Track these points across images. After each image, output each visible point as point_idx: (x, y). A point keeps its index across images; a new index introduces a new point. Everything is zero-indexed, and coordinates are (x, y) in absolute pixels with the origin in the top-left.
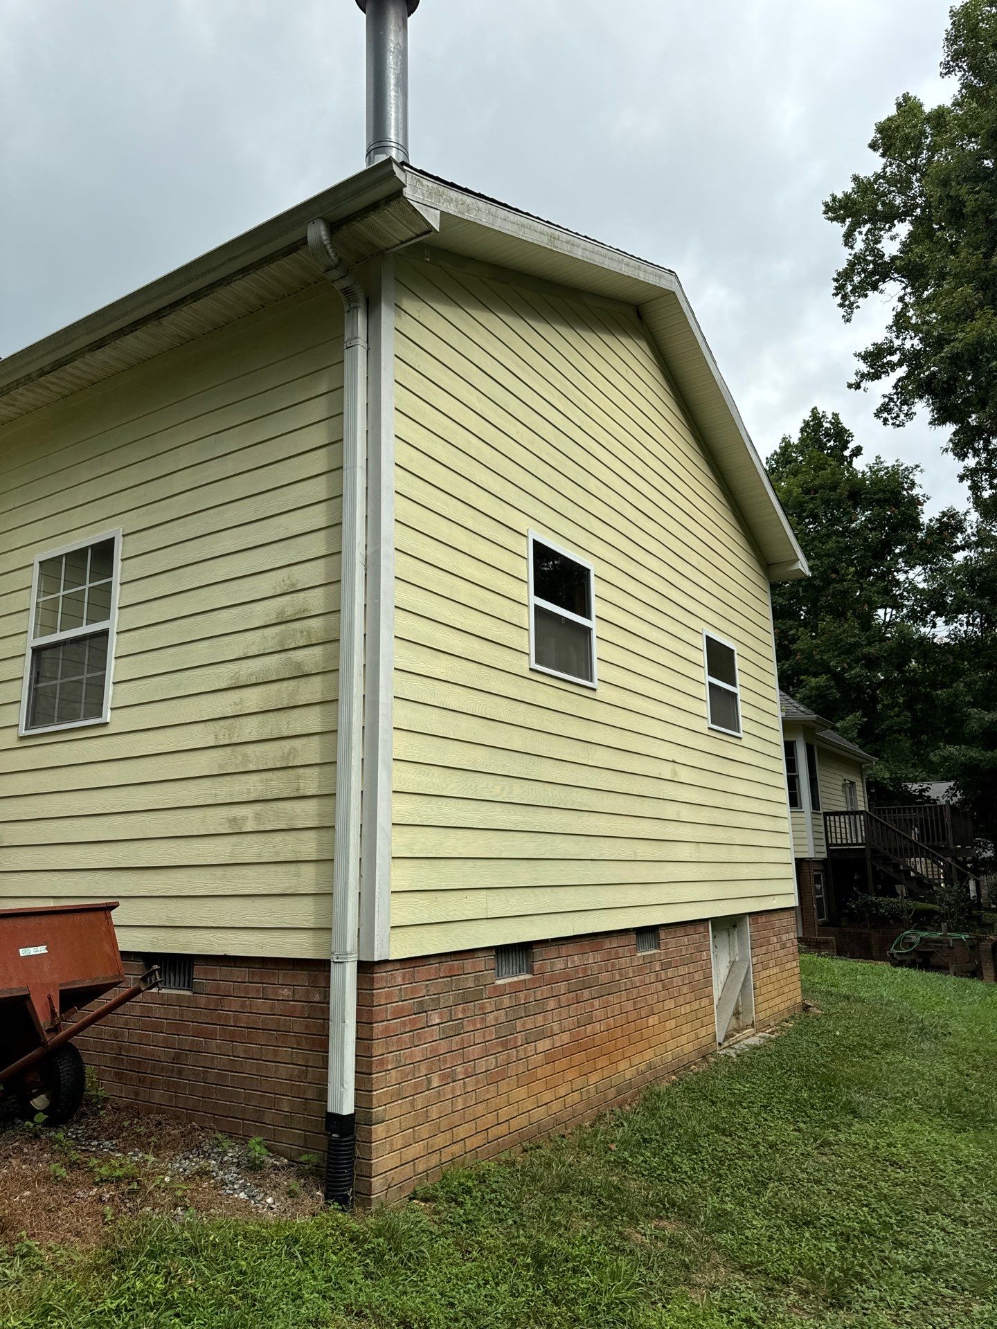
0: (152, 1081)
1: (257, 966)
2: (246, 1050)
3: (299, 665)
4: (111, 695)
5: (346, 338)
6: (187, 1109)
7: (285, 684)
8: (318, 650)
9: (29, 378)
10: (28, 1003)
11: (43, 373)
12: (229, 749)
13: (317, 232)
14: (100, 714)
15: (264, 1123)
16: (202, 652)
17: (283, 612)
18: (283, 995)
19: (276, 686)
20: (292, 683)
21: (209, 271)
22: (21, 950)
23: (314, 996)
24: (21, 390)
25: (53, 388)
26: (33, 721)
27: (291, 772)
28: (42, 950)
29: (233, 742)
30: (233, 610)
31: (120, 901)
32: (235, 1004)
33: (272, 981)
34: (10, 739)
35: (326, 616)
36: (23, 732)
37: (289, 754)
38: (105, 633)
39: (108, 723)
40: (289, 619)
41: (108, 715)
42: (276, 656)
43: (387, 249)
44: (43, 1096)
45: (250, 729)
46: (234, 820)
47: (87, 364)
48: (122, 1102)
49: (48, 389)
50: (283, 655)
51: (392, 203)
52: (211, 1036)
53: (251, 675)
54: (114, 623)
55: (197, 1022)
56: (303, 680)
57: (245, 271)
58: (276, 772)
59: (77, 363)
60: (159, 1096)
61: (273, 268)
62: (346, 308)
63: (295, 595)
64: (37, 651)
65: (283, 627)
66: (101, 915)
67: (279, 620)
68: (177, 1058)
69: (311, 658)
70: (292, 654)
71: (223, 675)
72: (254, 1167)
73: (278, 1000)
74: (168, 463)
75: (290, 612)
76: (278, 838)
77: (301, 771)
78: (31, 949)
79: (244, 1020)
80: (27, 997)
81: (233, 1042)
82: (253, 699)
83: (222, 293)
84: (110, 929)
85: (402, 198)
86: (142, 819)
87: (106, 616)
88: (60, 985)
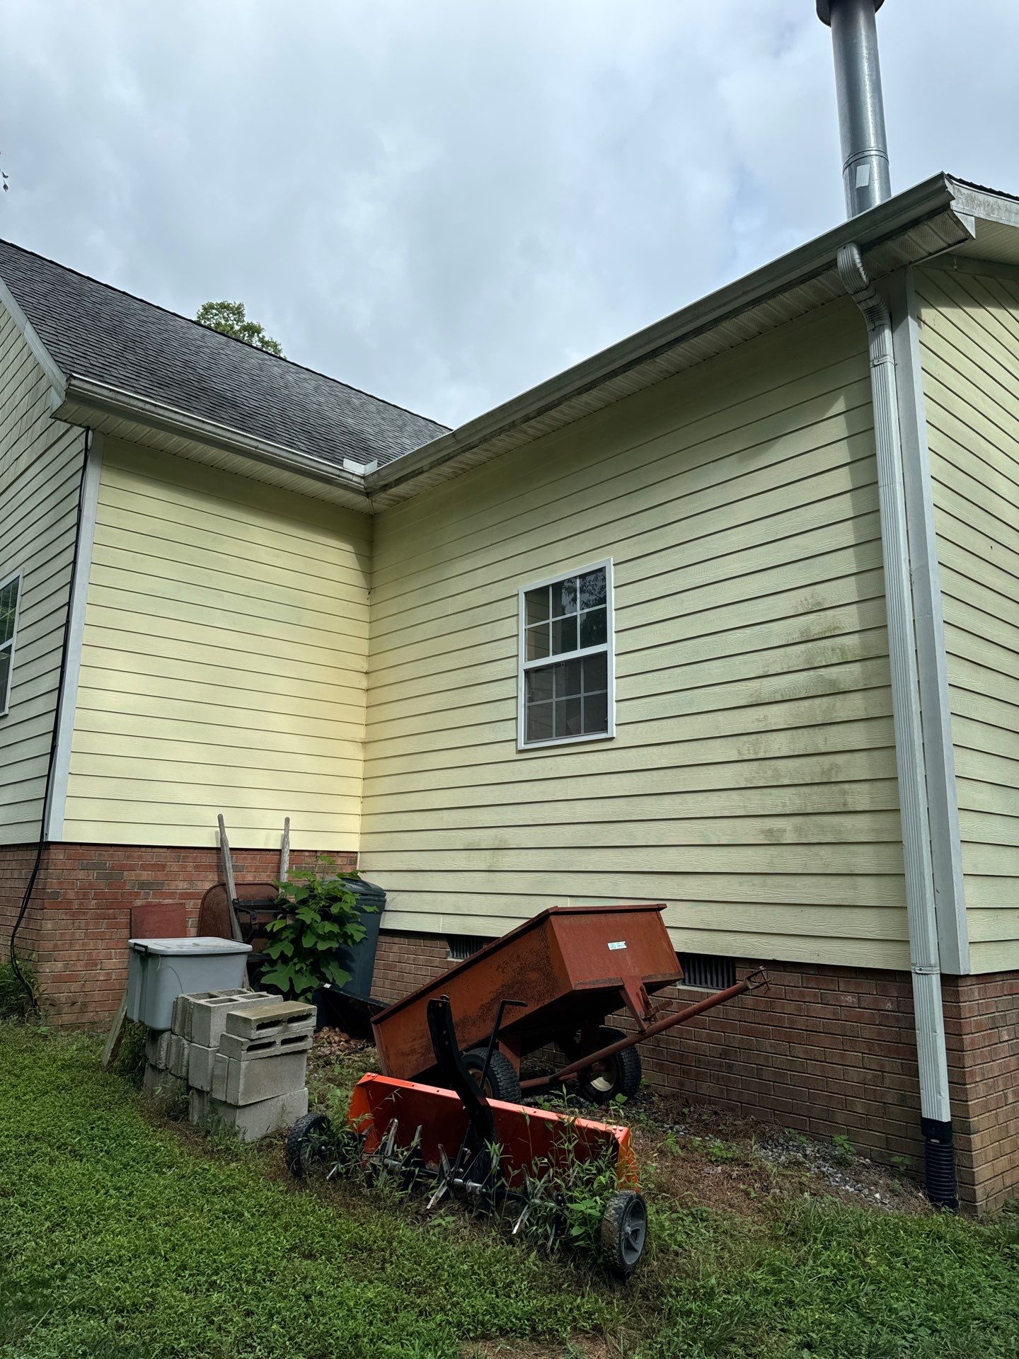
1: (812, 972)
2: (806, 1052)
3: (833, 682)
4: (614, 712)
6: (741, 1103)
7: (817, 701)
8: (856, 668)
12: (756, 763)
13: (849, 256)
14: (604, 728)
15: (837, 1123)
16: (716, 671)
17: (808, 630)
18: (846, 1002)
19: (806, 703)
20: (825, 699)
23: (885, 1004)
26: (531, 735)
27: (835, 788)
28: (622, 945)
29: (759, 757)
30: (748, 630)
32: (790, 1007)
33: (833, 987)
34: (509, 751)
35: (862, 633)
36: (522, 746)
37: (830, 770)
38: (603, 655)
39: (613, 738)
40: (815, 637)
41: (613, 730)
42: (804, 673)
43: (912, 262)
45: (780, 744)
46: (770, 831)
50: (812, 673)
51: (936, 217)
52: (761, 1035)
53: (775, 692)
54: (612, 645)
55: (743, 1021)
56: (841, 696)
58: (815, 788)
60: (705, 1087)
62: (870, 327)
63: (822, 613)
64: (530, 673)
65: (810, 645)
67: (804, 639)
68: (724, 1054)
69: (849, 675)
70: (822, 672)
71: (742, 693)
72: (842, 1163)
73: (840, 1006)
74: (660, 495)
75: (816, 631)
76: (825, 852)
77: (847, 786)
78: (615, 943)
79: (801, 1022)
81: (790, 1042)
82: (778, 716)
86: (662, 827)
87: (602, 637)
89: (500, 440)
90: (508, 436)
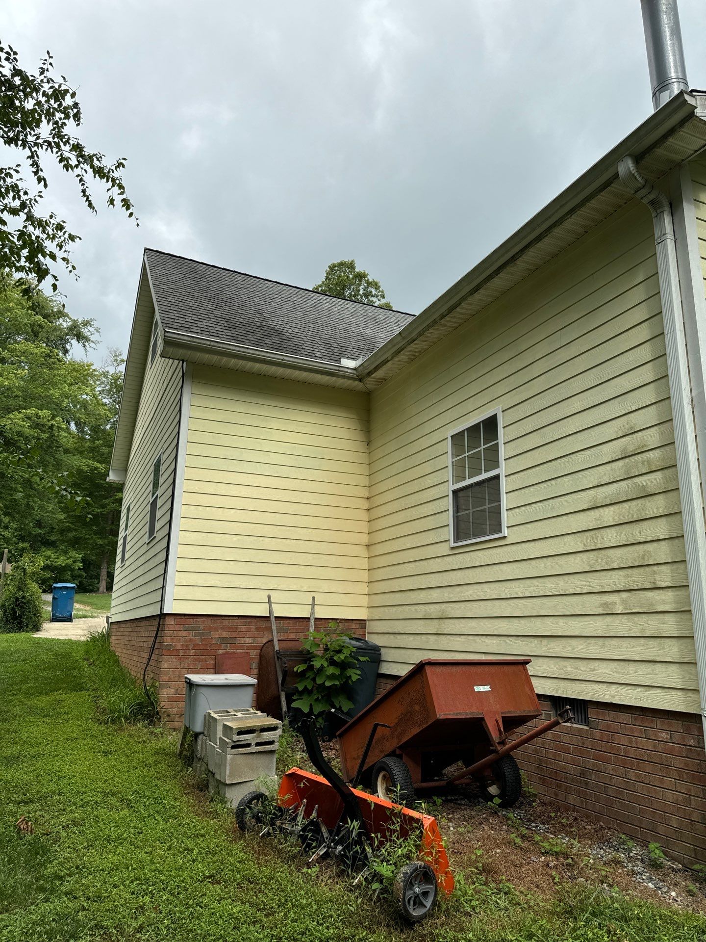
0: (567, 787)
1: (638, 713)
2: (637, 775)
3: (643, 488)
4: (506, 518)
5: (656, 236)
6: (595, 812)
7: (634, 503)
8: (658, 475)
9: (435, 322)
10: (483, 722)
11: (443, 316)
12: (596, 552)
13: (627, 166)
14: (500, 531)
15: (659, 833)
16: (567, 484)
17: (625, 449)
18: (662, 737)
19: (627, 505)
20: (639, 501)
21: (547, 220)
22: (475, 687)
23: (689, 741)
24: (431, 330)
25: (449, 324)
26: (457, 538)
27: (648, 569)
28: (487, 688)
29: (597, 547)
30: (586, 452)
31: (532, 658)
32: (624, 740)
33: (652, 725)
34: (444, 549)
35: (662, 448)
36: (453, 545)
37: (643, 556)
38: (497, 477)
39: (506, 537)
40: (631, 454)
41: (505, 532)
42: (625, 482)
43: (683, 160)
44: (495, 786)
45: (610, 537)
46: (606, 605)
47: (469, 304)
48: (547, 799)
49: (446, 326)
50: (629, 481)
51: (686, 124)
52: (607, 761)
53: (606, 497)
54: (503, 470)
55: (595, 749)
56: (649, 498)
57: (572, 211)
58: (634, 569)
59: (463, 305)
60: (572, 799)
61: (593, 203)
62: (654, 215)
63: (634, 435)
64: (455, 492)
65: (627, 460)
66: (520, 667)
67: (624, 456)
68: (583, 774)
69: (654, 481)
70: (636, 480)
71: (584, 500)
72: (655, 865)
73: (658, 741)
74: (528, 358)
75: (631, 449)
76: (642, 619)
77: (655, 568)
78: (481, 687)
79: (632, 752)
80: (482, 719)
81: (625, 768)
82: (609, 515)
83: (557, 231)
84: (528, 677)
85: (694, 117)
86: (538, 602)
87: (496, 465)
88: (502, 713)
89: (431, 333)
90: (434, 329)
